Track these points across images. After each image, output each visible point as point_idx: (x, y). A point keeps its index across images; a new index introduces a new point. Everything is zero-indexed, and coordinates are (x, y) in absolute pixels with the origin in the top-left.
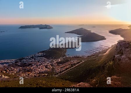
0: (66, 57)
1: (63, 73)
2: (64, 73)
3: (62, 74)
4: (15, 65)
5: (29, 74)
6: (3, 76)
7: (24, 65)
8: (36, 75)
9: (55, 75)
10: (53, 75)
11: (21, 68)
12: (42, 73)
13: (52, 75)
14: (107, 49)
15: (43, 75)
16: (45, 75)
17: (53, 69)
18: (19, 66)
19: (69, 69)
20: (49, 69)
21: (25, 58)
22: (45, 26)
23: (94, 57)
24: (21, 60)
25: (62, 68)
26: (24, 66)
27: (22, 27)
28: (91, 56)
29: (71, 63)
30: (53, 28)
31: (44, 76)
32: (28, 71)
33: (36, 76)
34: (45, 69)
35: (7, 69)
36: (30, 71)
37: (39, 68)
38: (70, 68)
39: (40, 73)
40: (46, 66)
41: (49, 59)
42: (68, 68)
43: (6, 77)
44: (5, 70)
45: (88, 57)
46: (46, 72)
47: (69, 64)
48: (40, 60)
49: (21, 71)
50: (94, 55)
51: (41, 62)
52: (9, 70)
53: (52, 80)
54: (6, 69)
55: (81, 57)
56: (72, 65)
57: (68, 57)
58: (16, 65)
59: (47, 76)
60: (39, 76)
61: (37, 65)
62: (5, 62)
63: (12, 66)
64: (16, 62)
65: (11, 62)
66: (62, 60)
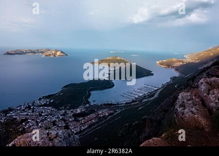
0: (90, 105)
1: (85, 133)
2: (87, 133)
3: (84, 135)
14: (156, 90)
19: (96, 126)
20: (60, 127)
23: (135, 103)
25: (82, 124)
28: (130, 103)
29: (98, 115)
38: (97, 123)
40: (54, 123)
41: (60, 109)
42: (93, 125)
45: (127, 103)
47: (95, 118)
48: (42, 113)
50: (135, 101)
51: (46, 115)
55: (115, 104)
56: (99, 118)
57: (93, 104)
61: (37, 122)
66: (84, 110)
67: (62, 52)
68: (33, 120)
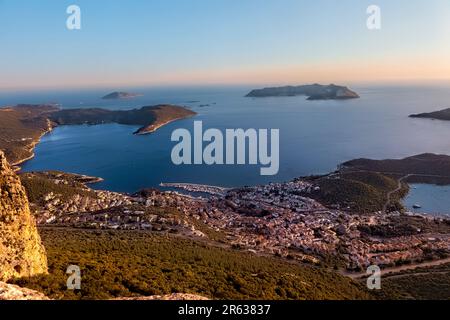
0: (402, 215)
2: (388, 275)
4: (225, 204)
5: (258, 243)
6: (193, 228)
7: (248, 210)
8: (280, 252)
9: (349, 270)
10: (341, 271)
11: (239, 216)
12: (301, 250)
13: (336, 268)
15: (304, 257)
16: (311, 262)
17: (342, 248)
18: (234, 209)
19: (413, 267)
20: (328, 243)
21: (252, 190)
22: (329, 90)
24: (241, 192)
25: (378, 251)
26: (248, 214)
27: (256, 94)
29: (424, 242)
30: (357, 97)
31: (305, 261)
32: (258, 232)
33: (280, 256)
34: (310, 240)
35: (205, 210)
36: (263, 234)
37: (292, 232)
38: (418, 262)
39: (293, 248)
40: (316, 230)
41: (330, 208)
42: (407, 262)
43: (199, 233)
44: (200, 214)
46: (313, 251)
47: (415, 248)
48: (297, 206)
49: (239, 226)
51: (303, 212)
52: (210, 217)
53: (333, 287)
54: (201, 211)
56: (426, 251)
57: (410, 214)
58: (228, 205)
59: (317, 264)
60: (289, 257)
61: (286, 220)
62: (202, 190)
63: (217, 206)
64: (227, 197)
65: (217, 196)
66: (385, 223)
68: (280, 215)
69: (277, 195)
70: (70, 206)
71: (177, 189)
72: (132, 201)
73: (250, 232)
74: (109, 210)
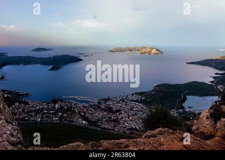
0: (184, 111)
4: (97, 107)
5: (114, 126)
6: (81, 120)
7: (109, 110)
8: (125, 131)
11: (105, 113)
12: (136, 129)
18: (102, 110)
21: (111, 100)
22: (149, 50)
24: (106, 100)
26: (109, 112)
33: (125, 133)
35: (87, 110)
36: (117, 122)
37: (131, 120)
39: (132, 128)
43: (84, 122)
44: (84, 112)
48: (134, 107)
49: (104, 118)
51: (137, 111)
52: (89, 114)
54: (85, 110)
57: (187, 110)
58: (99, 107)
61: (128, 115)
62: (85, 99)
63: (93, 108)
64: (98, 103)
65: (93, 102)
66: (176, 115)
67: (157, 50)
68: (125, 112)
69: (124, 102)
70: (13, 108)
71: (72, 99)
72: (48, 106)
73: (110, 121)
74: (35, 111)
